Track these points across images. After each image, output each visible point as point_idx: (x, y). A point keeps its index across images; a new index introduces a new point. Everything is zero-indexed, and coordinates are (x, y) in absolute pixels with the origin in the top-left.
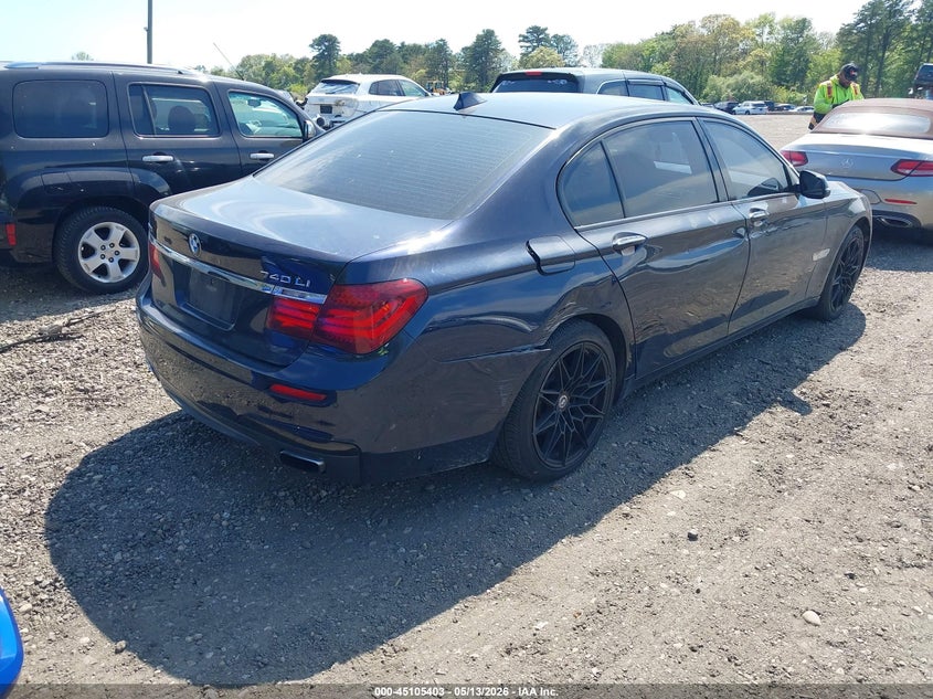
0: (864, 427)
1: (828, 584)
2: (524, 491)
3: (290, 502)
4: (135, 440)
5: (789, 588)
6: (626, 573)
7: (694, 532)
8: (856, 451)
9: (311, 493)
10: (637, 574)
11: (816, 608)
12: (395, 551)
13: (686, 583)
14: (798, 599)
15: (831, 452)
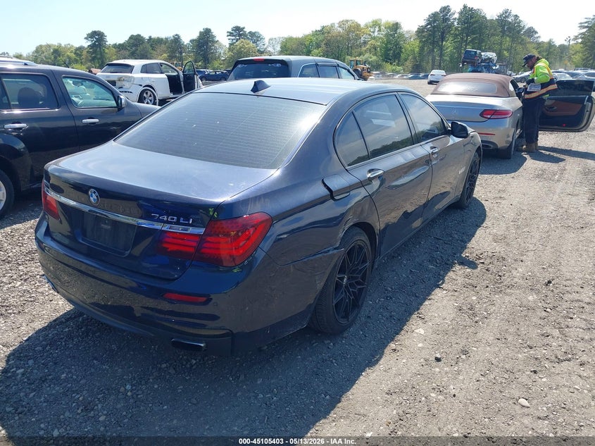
0: (507, 275)
1: (524, 379)
2: (326, 342)
3: (172, 371)
4: (41, 339)
5: (504, 385)
6: (408, 390)
7: (438, 356)
8: (508, 291)
9: (185, 363)
10: (414, 390)
11: (523, 396)
12: (256, 397)
13: (445, 391)
14: (512, 391)
15: (496, 293)
